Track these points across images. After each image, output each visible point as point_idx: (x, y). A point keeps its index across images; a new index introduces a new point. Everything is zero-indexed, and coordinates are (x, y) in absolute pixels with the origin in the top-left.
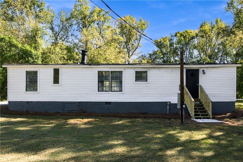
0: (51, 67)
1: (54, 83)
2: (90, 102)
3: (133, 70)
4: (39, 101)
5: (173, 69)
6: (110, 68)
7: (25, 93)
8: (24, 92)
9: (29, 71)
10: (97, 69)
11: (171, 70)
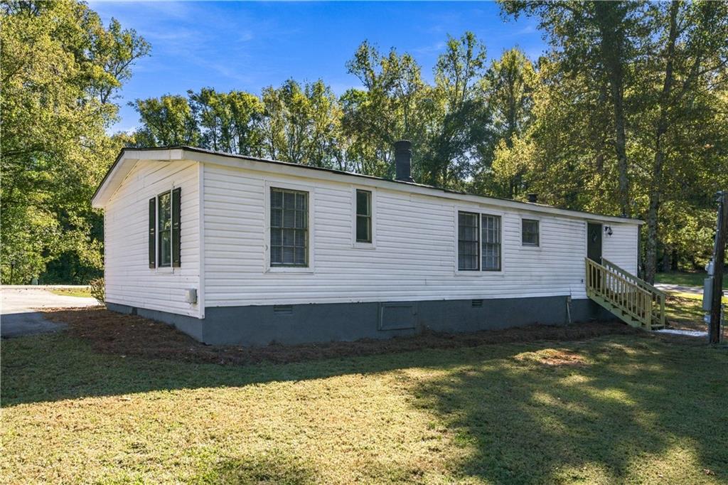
0: (349, 184)
1: (357, 241)
2: (444, 300)
3: (518, 217)
4: (315, 304)
5: (573, 220)
6: (481, 205)
7: (268, 272)
8: (264, 271)
9: (279, 188)
10: (457, 204)
11: (571, 222)
